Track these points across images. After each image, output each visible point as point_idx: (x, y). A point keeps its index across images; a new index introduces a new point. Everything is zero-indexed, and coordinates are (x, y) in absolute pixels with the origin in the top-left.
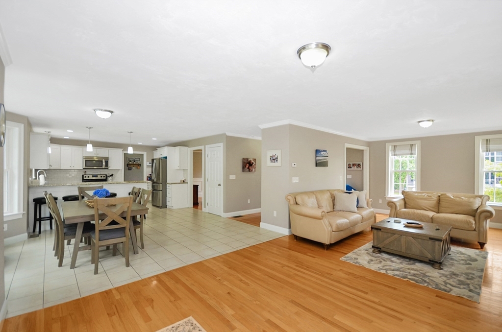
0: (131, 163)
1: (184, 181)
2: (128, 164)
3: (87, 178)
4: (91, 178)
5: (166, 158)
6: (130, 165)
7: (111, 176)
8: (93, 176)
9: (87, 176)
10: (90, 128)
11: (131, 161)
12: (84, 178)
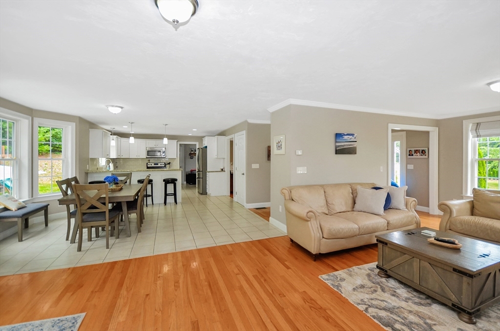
0: (192, 152)
1: (222, 170)
2: (190, 154)
3: (150, 166)
4: (153, 165)
5: (206, 147)
6: (192, 154)
7: (168, 164)
8: (155, 164)
9: (150, 164)
10: (132, 123)
11: (192, 151)
12: (148, 166)
